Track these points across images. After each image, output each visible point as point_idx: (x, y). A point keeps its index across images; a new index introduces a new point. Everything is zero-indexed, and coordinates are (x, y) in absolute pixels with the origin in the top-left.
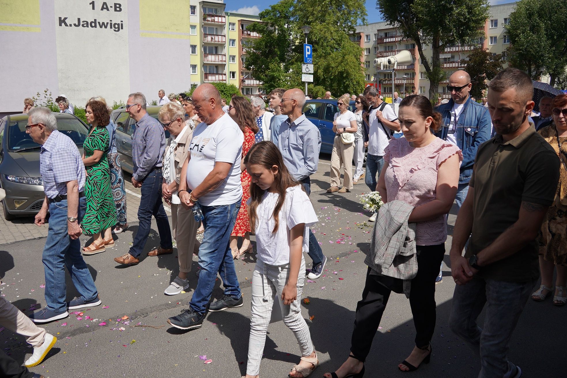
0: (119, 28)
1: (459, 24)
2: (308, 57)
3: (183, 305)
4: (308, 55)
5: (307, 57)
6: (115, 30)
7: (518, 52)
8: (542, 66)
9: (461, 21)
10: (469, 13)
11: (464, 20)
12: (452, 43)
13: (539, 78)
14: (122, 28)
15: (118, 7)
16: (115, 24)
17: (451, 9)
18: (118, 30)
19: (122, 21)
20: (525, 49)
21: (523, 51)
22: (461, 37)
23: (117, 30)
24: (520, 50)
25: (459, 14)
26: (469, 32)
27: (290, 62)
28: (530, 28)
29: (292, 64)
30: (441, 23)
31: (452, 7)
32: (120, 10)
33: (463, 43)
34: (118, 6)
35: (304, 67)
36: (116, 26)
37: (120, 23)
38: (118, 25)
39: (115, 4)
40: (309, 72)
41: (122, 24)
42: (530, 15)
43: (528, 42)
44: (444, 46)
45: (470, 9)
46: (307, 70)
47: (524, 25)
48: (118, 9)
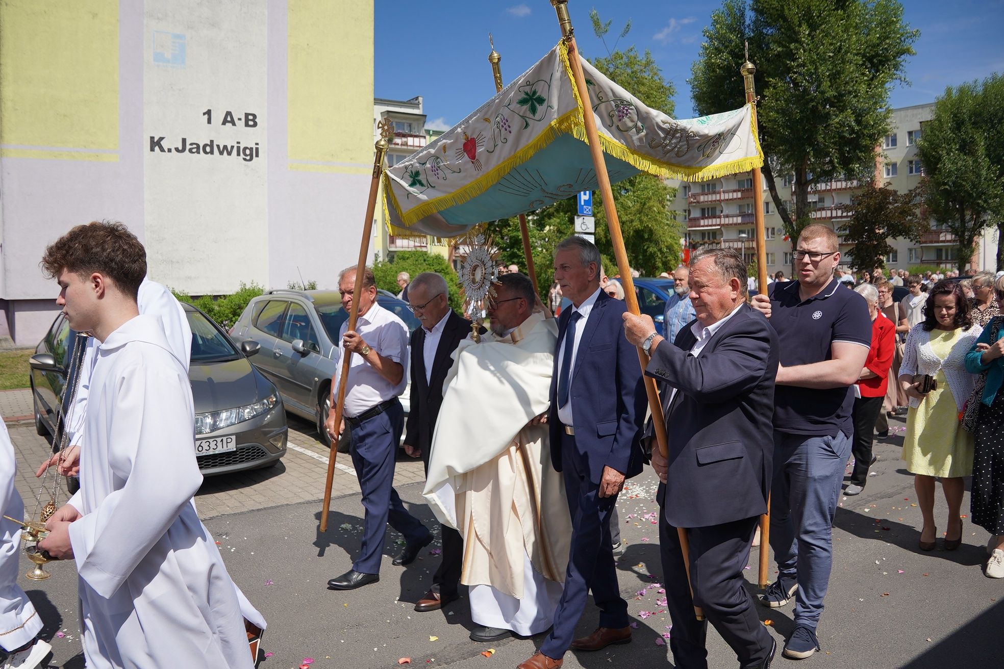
0: (251, 155)
1: (842, 142)
2: (585, 205)
3: (439, 665)
4: (584, 200)
5: (583, 203)
6: (245, 159)
7: (942, 188)
8: (985, 210)
9: (844, 137)
10: (858, 122)
11: (851, 135)
12: (828, 175)
13: (980, 232)
14: (257, 156)
15: (251, 120)
16: (245, 148)
17: (827, 116)
18: (251, 159)
19: (257, 144)
20: (954, 183)
21: (950, 187)
22: (846, 162)
23: (248, 158)
24: (945, 184)
25: (842, 124)
26: (860, 154)
27: (545, 213)
28: (960, 146)
29: (550, 216)
30: (811, 141)
31: (828, 113)
32: (255, 125)
33: (850, 175)
34: (251, 117)
35: (578, 221)
36: (248, 152)
37: (254, 147)
38: (251, 149)
39: (247, 115)
40: (587, 231)
41: (257, 149)
42: (958, 125)
43: (958, 170)
44: (816, 181)
45: (859, 116)
46: (584, 227)
47: (948, 141)
48: (251, 123)
